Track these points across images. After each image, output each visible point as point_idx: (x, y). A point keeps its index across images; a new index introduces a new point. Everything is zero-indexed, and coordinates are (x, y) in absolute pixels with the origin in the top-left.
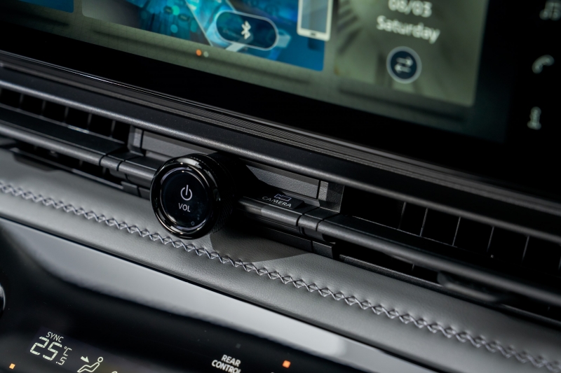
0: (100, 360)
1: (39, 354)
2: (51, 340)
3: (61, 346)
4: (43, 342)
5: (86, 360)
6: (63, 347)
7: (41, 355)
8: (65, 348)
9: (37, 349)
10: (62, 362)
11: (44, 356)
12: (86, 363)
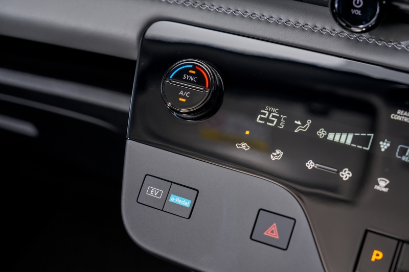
0: (309, 122)
1: (263, 122)
2: (270, 112)
3: (278, 115)
4: (264, 114)
5: (299, 123)
6: (280, 115)
7: (266, 123)
8: (282, 116)
9: (261, 119)
10: (282, 126)
11: (268, 123)
12: (299, 125)
